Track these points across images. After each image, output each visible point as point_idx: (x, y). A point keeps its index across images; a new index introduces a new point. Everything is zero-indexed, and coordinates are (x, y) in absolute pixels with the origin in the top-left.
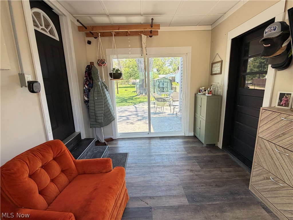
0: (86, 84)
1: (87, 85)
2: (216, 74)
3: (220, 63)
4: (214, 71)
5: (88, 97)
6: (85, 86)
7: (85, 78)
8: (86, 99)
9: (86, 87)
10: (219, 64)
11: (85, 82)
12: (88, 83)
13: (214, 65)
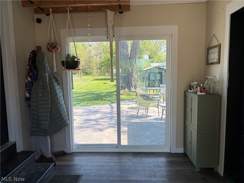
0: (29, 75)
1: (31, 77)
2: (213, 64)
3: (218, 48)
4: (211, 59)
5: (30, 94)
6: (27, 79)
7: (28, 67)
8: (28, 95)
9: (29, 79)
10: (216, 50)
11: (28, 73)
12: (31, 74)
13: (210, 51)
